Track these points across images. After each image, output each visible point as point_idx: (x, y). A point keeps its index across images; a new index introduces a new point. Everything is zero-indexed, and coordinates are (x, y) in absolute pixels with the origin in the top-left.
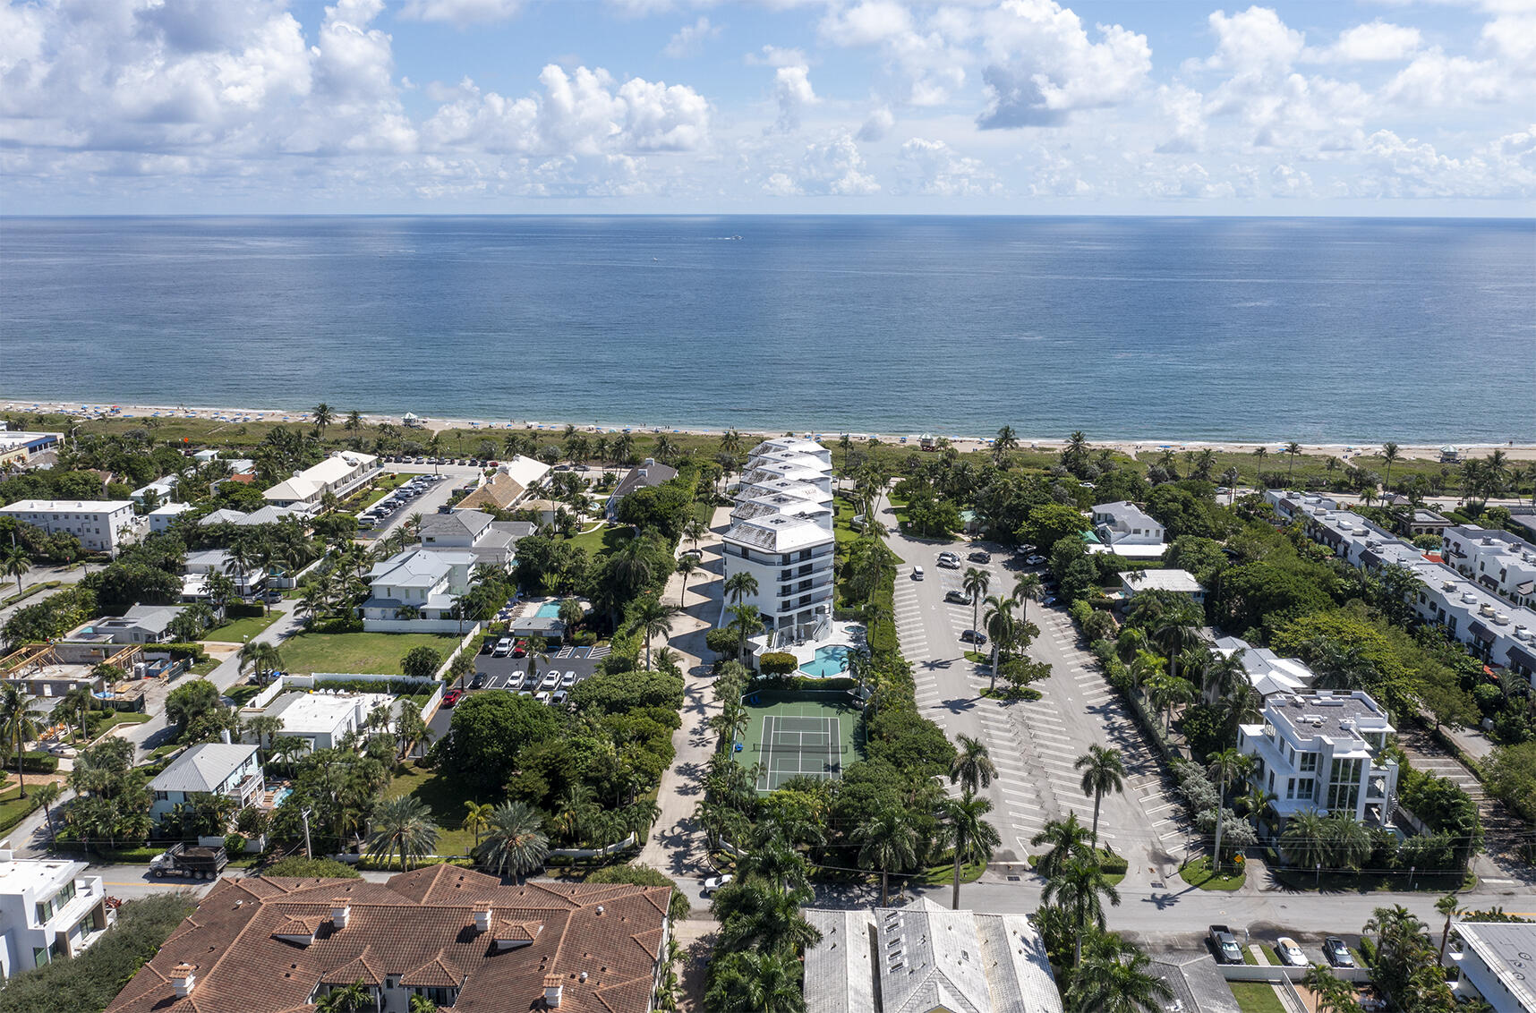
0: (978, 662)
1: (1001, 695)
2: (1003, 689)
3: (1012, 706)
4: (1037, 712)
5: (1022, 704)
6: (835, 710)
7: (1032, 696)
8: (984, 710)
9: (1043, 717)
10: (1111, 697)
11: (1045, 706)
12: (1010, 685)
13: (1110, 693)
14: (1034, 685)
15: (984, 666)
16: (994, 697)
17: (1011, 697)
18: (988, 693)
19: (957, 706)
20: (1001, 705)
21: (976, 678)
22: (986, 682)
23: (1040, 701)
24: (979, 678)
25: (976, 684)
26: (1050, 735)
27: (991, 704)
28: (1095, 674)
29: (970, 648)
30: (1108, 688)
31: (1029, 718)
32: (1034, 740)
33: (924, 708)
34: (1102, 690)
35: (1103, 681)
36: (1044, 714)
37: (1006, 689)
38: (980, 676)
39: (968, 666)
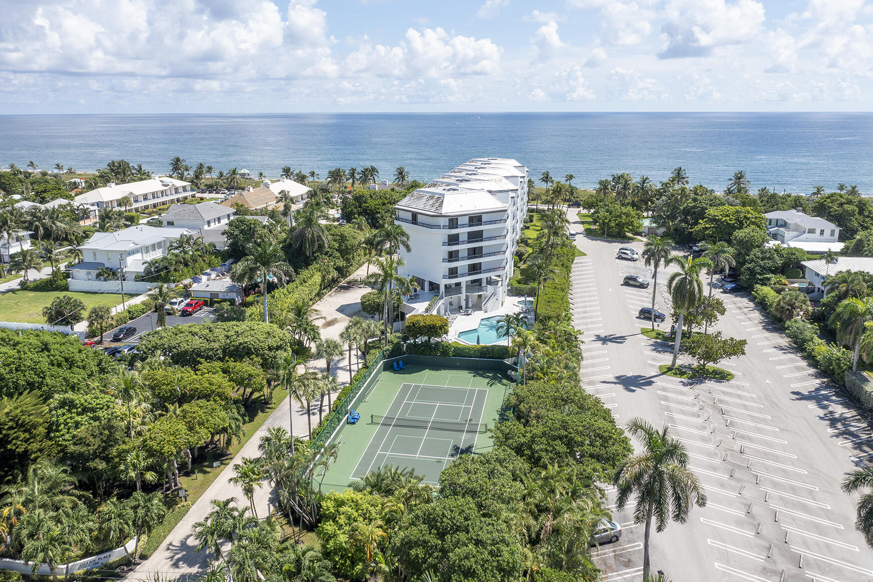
0: (656, 338)
1: (685, 373)
2: (685, 367)
3: (698, 387)
4: (730, 395)
5: (710, 384)
6: (487, 380)
7: (722, 376)
8: (664, 389)
9: (738, 401)
10: (818, 381)
11: (738, 387)
12: (694, 362)
13: (817, 376)
14: (724, 364)
15: (664, 343)
16: (675, 374)
17: (698, 376)
18: (669, 370)
19: (630, 383)
20: (684, 384)
21: (654, 354)
22: (666, 359)
23: (732, 382)
24: (657, 354)
25: (653, 360)
26: (753, 424)
27: (673, 382)
28: (792, 356)
29: (648, 325)
30: (812, 371)
31: (721, 401)
32: (731, 429)
33: (591, 383)
34: (805, 373)
35: (804, 364)
36: (739, 396)
37: (689, 367)
38: (660, 352)
39: (644, 342)
